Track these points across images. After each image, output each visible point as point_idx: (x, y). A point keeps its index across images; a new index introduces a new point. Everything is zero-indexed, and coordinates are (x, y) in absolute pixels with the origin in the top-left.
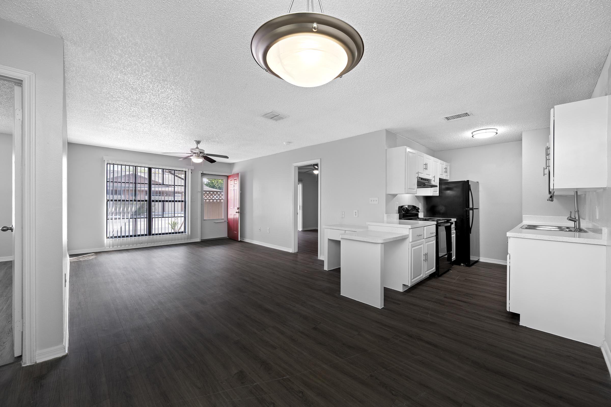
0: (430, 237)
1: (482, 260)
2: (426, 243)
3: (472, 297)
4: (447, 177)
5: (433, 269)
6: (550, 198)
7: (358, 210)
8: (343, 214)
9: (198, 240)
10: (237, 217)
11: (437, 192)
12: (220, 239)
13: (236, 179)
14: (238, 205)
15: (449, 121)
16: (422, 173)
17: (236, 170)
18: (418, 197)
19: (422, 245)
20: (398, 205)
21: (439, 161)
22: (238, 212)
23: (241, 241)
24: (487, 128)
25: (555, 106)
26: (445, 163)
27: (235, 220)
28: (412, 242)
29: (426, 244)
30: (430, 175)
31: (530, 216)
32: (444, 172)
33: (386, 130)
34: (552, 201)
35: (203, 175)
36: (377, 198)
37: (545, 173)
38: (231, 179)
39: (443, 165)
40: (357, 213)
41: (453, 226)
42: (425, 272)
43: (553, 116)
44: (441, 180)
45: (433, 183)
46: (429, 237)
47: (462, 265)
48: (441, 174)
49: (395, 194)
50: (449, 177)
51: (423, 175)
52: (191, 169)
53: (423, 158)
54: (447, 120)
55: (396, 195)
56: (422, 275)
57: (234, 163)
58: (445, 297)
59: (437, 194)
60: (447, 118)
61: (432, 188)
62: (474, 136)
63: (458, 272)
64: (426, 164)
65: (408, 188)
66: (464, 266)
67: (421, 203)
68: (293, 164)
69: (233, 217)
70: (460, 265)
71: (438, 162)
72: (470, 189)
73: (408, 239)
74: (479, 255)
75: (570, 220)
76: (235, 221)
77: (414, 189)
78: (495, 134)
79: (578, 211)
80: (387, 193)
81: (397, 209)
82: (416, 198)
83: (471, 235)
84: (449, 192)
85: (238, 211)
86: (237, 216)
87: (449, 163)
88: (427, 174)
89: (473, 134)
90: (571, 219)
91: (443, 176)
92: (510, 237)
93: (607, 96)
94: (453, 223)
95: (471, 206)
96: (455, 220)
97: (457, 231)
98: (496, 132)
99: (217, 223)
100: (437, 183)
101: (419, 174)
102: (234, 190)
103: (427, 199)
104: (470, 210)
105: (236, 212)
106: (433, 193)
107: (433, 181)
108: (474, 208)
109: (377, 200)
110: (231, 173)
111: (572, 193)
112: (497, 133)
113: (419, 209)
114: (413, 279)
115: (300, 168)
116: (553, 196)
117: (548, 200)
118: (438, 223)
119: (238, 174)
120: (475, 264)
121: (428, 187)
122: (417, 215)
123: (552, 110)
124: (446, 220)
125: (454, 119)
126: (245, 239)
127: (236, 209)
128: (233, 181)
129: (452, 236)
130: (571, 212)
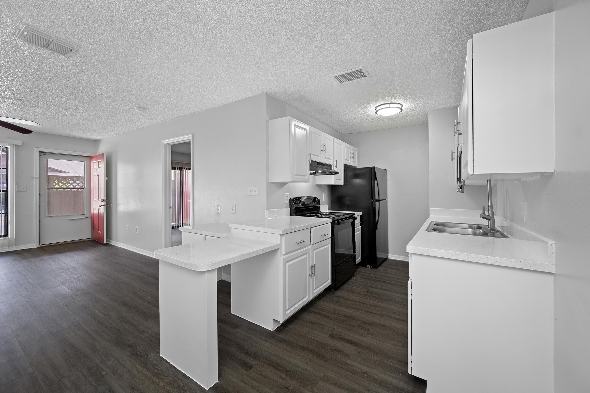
0: (321, 240)
1: (391, 256)
2: (315, 250)
3: (368, 330)
4: (355, 163)
5: (329, 282)
6: (460, 188)
7: (235, 204)
8: (219, 210)
9: (34, 245)
10: (101, 212)
11: (341, 180)
12: (76, 241)
13: (100, 161)
14: (103, 196)
15: (342, 84)
16: (319, 156)
17: (102, 149)
18: (320, 187)
19: (308, 254)
20: (288, 196)
21: (344, 144)
22: (104, 206)
23: (107, 244)
24: (391, 102)
25: (474, 36)
26: (351, 147)
27: (100, 215)
28: (286, 254)
29: (315, 252)
30: (331, 159)
31: (437, 209)
32: (351, 157)
33: (266, 94)
34: (462, 192)
35: (45, 154)
36: (257, 187)
37: (453, 158)
38: (94, 161)
39: (350, 150)
40: (234, 208)
41: (358, 221)
42: (313, 290)
43: (472, 52)
44: (346, 167)
45: (335, 169)
46: (319, 241)
47: (368, 267)
48: (346, 159)
49: (283, 182)
50: (356, 163)
51: (320, 158)
52: (15, 145)
53: (319, 137)
54: (340, 83)
55: (285, 184)
56: (307, 297)
57: (99, 140)
58: (331, 336)
59: (341, 183)
60: (337, 77)
61: (334, 175)
62: (378, 113)
63: (362, 278)
64: (324, 145)
65: (295, 174)
66: (370, 268)
67: (324, 193)
68: (163, 141)
69: (97, 212)
70: (366, 267)
71: (342, 145)
72: (376, 178)
73: (279, 250)
74: (387, 253)
75: (483, 218)
76: (100, 217)
77: (305, 176)
78: (400, 110)
79: (492, 206)
80: (270, 181)
81: (288, 202)
82: (318, 188)
83: (377, 231)
84: (358, 181)
85: (102, 203)
86: (102, 210)
87: (357, 148)
88: (325, 158)
89: (377, 110)
90: (485, 217)
91: (349, 161)
92: (411, 253)
93: (554, 12)
94: (356, 217)
95: (377, 198)
96: (360, 213)
97: (363, 226)
98: (401, 107)
99: (72, 220)
100: (340, 169)
101: (312, 156)
102: (98, 175)
103: (333, 188)
104: (376, 202)
105: (100, 206)
106: (335, 181)
107: (335, 167)
108: (380, 199)
109: (257, 190)
110: (97, 154)
111: (485, 183)
112: (402, 110)
113: (320, 201)
114: (287, 310)
115: (173, 146)
116: (464, 186)
117: (457, 191)
118: (333, 221)
119: (103, 155)
120: (383, 264)
121: (329, 174)
122: (318, 208)
123: (470, 41)
124: (348, 216)
125: (349, 82)
126: (112, 241)
127: (100, 201)
128: (97, 163)
129: (355, 234)
130: (485, 207)
